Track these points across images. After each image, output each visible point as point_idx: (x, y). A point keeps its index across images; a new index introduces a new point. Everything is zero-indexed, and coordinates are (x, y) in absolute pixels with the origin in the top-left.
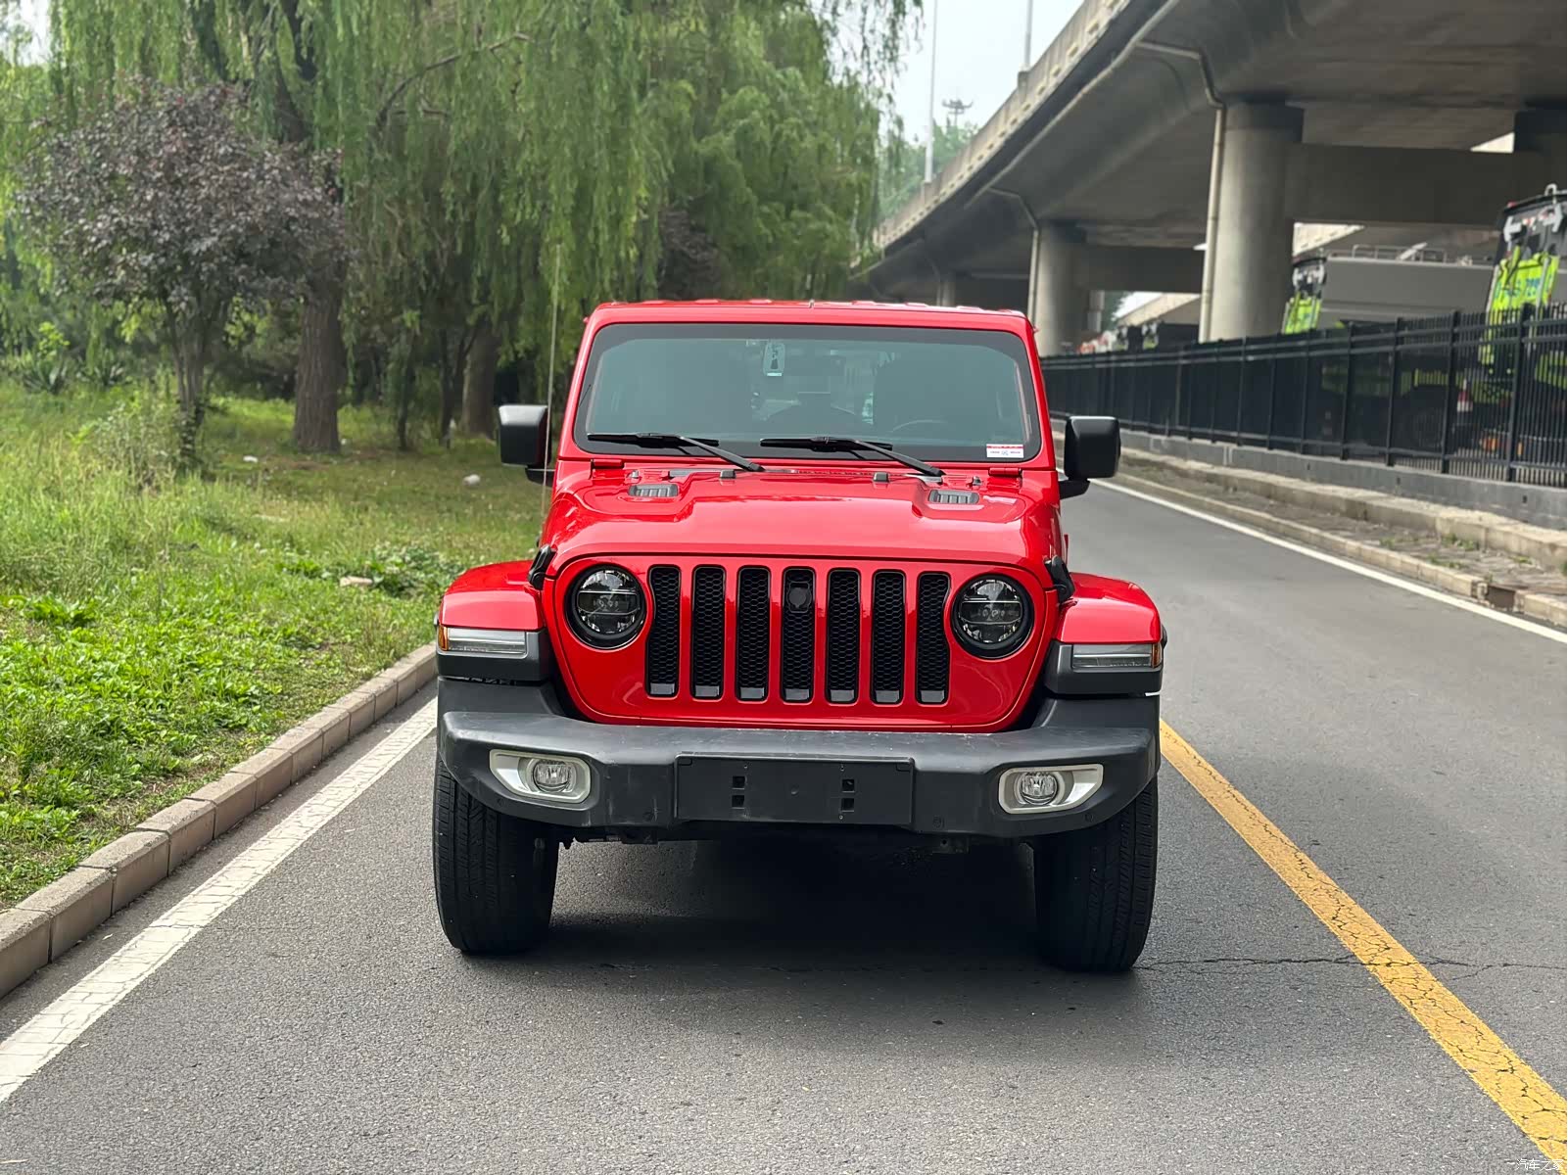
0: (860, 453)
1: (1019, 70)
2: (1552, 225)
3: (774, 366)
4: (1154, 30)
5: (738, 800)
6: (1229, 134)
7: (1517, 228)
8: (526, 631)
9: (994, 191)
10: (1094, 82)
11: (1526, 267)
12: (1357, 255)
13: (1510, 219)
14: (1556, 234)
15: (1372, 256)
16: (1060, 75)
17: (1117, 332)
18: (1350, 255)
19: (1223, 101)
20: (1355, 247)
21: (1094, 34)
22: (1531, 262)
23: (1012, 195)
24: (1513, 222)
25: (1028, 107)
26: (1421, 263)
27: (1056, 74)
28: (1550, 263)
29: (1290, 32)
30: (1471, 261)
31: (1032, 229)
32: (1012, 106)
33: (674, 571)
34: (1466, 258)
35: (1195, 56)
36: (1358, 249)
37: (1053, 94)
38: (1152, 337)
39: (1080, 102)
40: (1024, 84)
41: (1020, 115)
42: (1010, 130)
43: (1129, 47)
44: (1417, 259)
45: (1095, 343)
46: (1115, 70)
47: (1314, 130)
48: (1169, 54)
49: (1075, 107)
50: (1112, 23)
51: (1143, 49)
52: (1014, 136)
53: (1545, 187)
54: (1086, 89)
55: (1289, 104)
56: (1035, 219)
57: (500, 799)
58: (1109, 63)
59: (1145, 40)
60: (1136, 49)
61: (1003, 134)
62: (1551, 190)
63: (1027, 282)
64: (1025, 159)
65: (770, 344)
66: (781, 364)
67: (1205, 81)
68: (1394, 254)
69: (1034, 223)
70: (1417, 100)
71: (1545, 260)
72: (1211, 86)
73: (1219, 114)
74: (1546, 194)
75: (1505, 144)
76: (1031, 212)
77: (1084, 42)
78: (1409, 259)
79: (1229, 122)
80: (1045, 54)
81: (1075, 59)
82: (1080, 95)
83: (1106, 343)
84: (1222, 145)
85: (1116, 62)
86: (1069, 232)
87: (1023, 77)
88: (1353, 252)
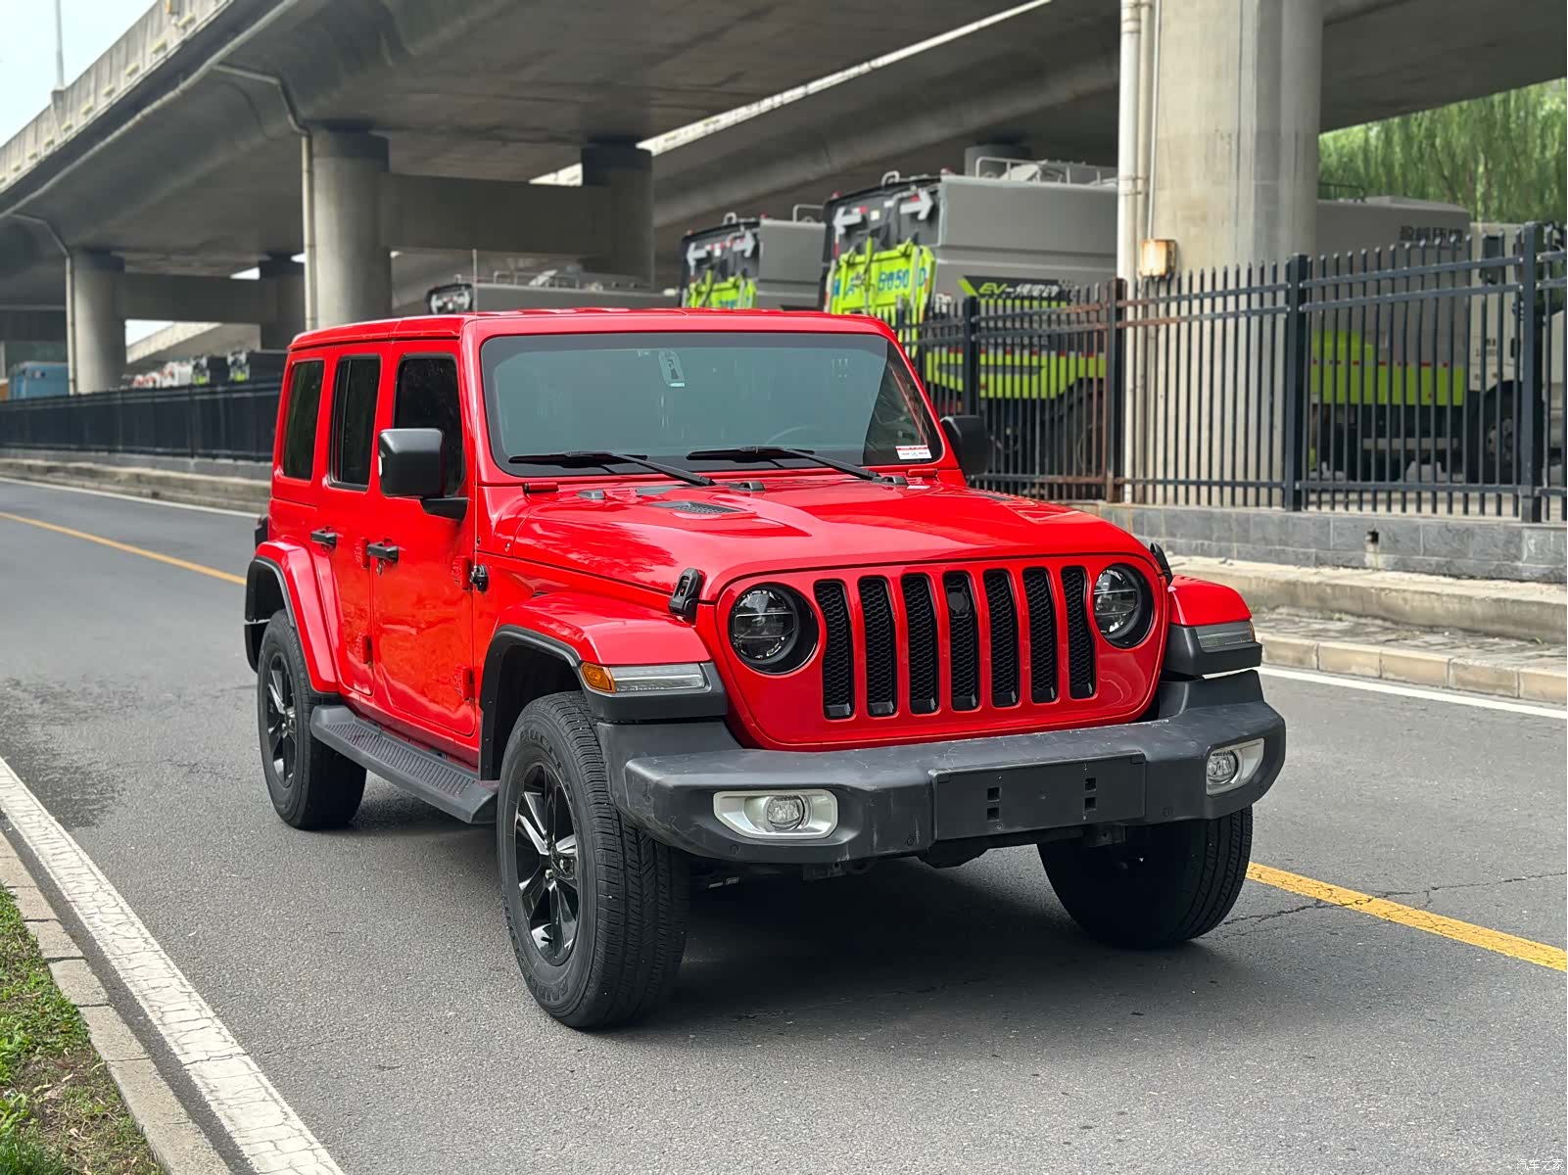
0: (780, 461)
1: (51, 89)
2: (743, 252)
3: (674, 376)
4: (232, 54)
5: (993, 812)
6: (316, 161)
7: (702, 254)
8: (699, 663)
9: (17, 216)
10: (157, 104)
11: (720, 290)
12: (498, 282)
13: (693, 246)
14: (748, 258)
15: (512, 283)
16: (114, 96)
17: (193, 363)
18: (491, 282)
19: (307, 126)
20: (496, 274)
21: (162, 55)
22: (724, 285)
23: (38, 221)
24: (697, 248)
25: (70, 127)
26: (556, 289)
27: (109, 93)
28: (746, 284)
29: (390, 62)
30: (601, 288)
31: (64, 258)
32: (44, 126)
33: (837, 586)
34: (596, 284)
35: (274, 81)
36: (498, 276)
37: (106, 114)
38: (240, 367)
39: (138, 123)
40: (60, 104)
41: (57, 135)
42: (44, 152)
43: (203, 69)
44: (552, 285)
45: (155, 375)
46: (184, 92)
47: (400, 158)
48: (242, 77)
49: (131, 130)
50: (185, 44)
51: (218, 72)
52: (51, 158)
53: (723, 216)
54: (146, 111)
55: (375, 133)
56: (66, 247)
57: (736, 845)
58: (176, 85)
59: (221, 63)
60: (211, 72)
61: (34, 156)
62: (730, 219)
63: (64, 313)
64: (61, 183)
65: (662, 352)
66: (680, 373)
67: (287, 108)
68: (526, 280)
69: (64, 251)
70: (493, 134)
71: (742, 283)
72: (293, 112)
73: (304, 141)
74: (725, 223)
75: (571, 175)
76: (60, 238)
77: (147, 61)
78: (543, 285)
79: (316, 148)
80: (88, 72)
81: (136, 79)
82: (138, 117)
83: (172, 375)
84: (311, 172)
85: (183, 85)
86: (103, 259)
87: (58, 95)
88: (495, 279)
